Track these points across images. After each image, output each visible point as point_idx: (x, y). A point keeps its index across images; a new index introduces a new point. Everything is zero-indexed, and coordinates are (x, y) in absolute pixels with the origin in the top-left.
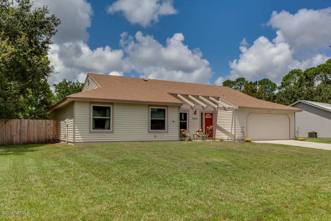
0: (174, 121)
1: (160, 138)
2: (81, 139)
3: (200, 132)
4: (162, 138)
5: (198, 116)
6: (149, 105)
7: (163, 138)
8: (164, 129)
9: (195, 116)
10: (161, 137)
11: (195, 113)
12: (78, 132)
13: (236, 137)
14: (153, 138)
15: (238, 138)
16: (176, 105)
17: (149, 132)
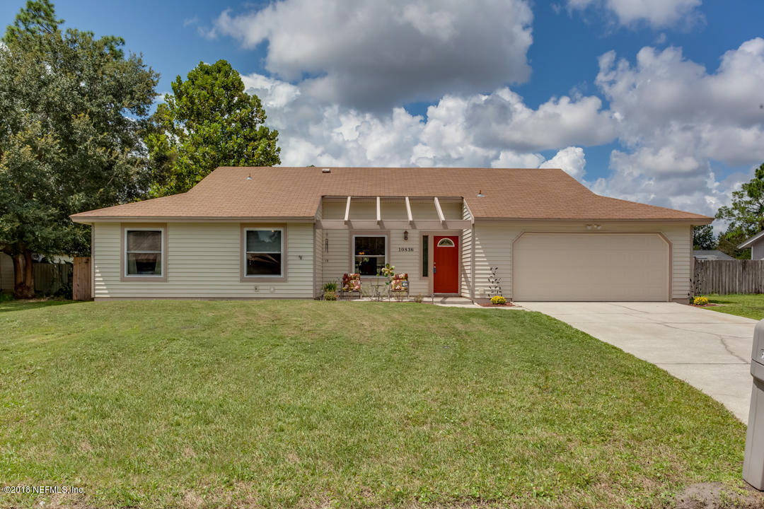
0: (300, 257)
1: (268, 292)
2: (106, 292)
3: (400, 279)
4: (272, 293)
5: (415, 242)
6: (243, 224)
7: (276, 292)
8: (280, 274)
9: (406, 245)
10: (270, 289)
11: (406, 238)
12: (101, 279)
13: (476, 293)
14: (253, 291)
15: (481, 295)
16: (307, 222)
17: (243, 280)
